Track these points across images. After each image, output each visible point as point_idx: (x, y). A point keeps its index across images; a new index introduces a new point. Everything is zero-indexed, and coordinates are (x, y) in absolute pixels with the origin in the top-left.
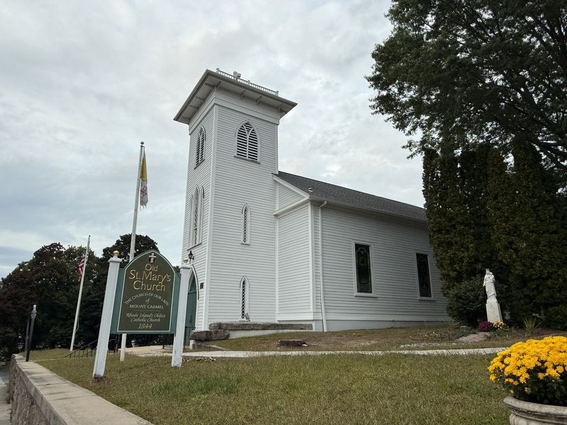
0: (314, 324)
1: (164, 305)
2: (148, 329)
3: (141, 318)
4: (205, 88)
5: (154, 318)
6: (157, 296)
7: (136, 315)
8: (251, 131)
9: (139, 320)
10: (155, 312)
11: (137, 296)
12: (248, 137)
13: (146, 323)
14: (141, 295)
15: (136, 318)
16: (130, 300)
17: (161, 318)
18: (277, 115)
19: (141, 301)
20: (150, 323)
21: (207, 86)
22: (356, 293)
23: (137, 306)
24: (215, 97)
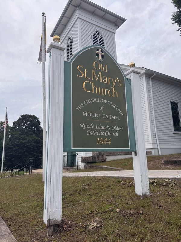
0: (153, 151)
1: (119, 115)
2: (107, 146)
3: (98, 130)
4: (71, 8)
5: (111, 131)
6: (111, 103)
7: (92, 127)
8: (100, 36)
9: (95, 133)
10: (111, 123)
11: (89, 101)
12: (99, 40)
13: (104, 137)
14: (94, 100)
15: (92, 130)
16: (81, 106)
17: (119, 132)
18: (114, 28)
19: (94, 108)
20: (108, 137)
21: (73, 6)
22: (173, 132)
23: (91, 115)
24: (78, 14)
